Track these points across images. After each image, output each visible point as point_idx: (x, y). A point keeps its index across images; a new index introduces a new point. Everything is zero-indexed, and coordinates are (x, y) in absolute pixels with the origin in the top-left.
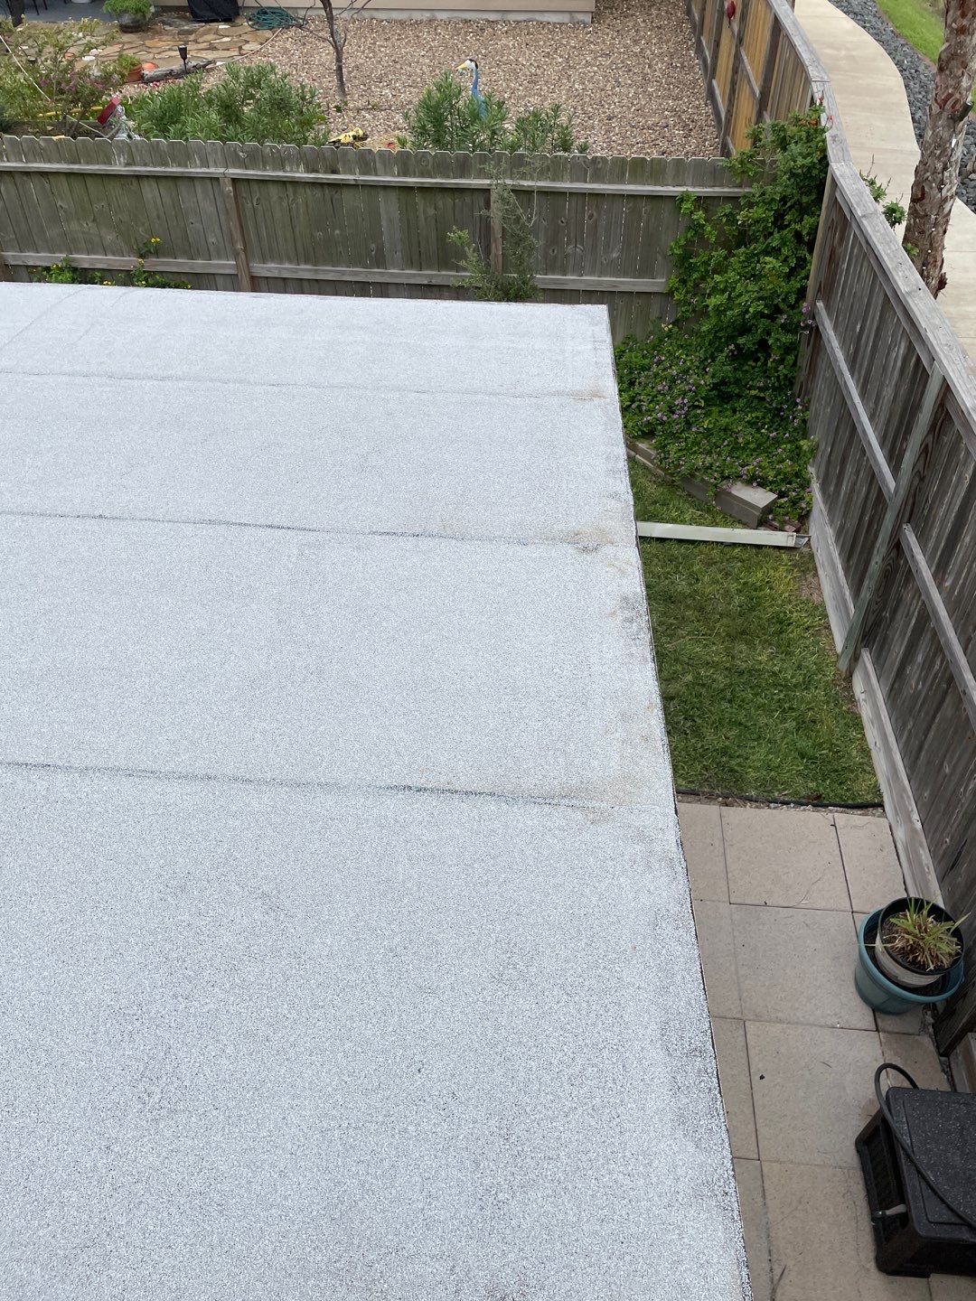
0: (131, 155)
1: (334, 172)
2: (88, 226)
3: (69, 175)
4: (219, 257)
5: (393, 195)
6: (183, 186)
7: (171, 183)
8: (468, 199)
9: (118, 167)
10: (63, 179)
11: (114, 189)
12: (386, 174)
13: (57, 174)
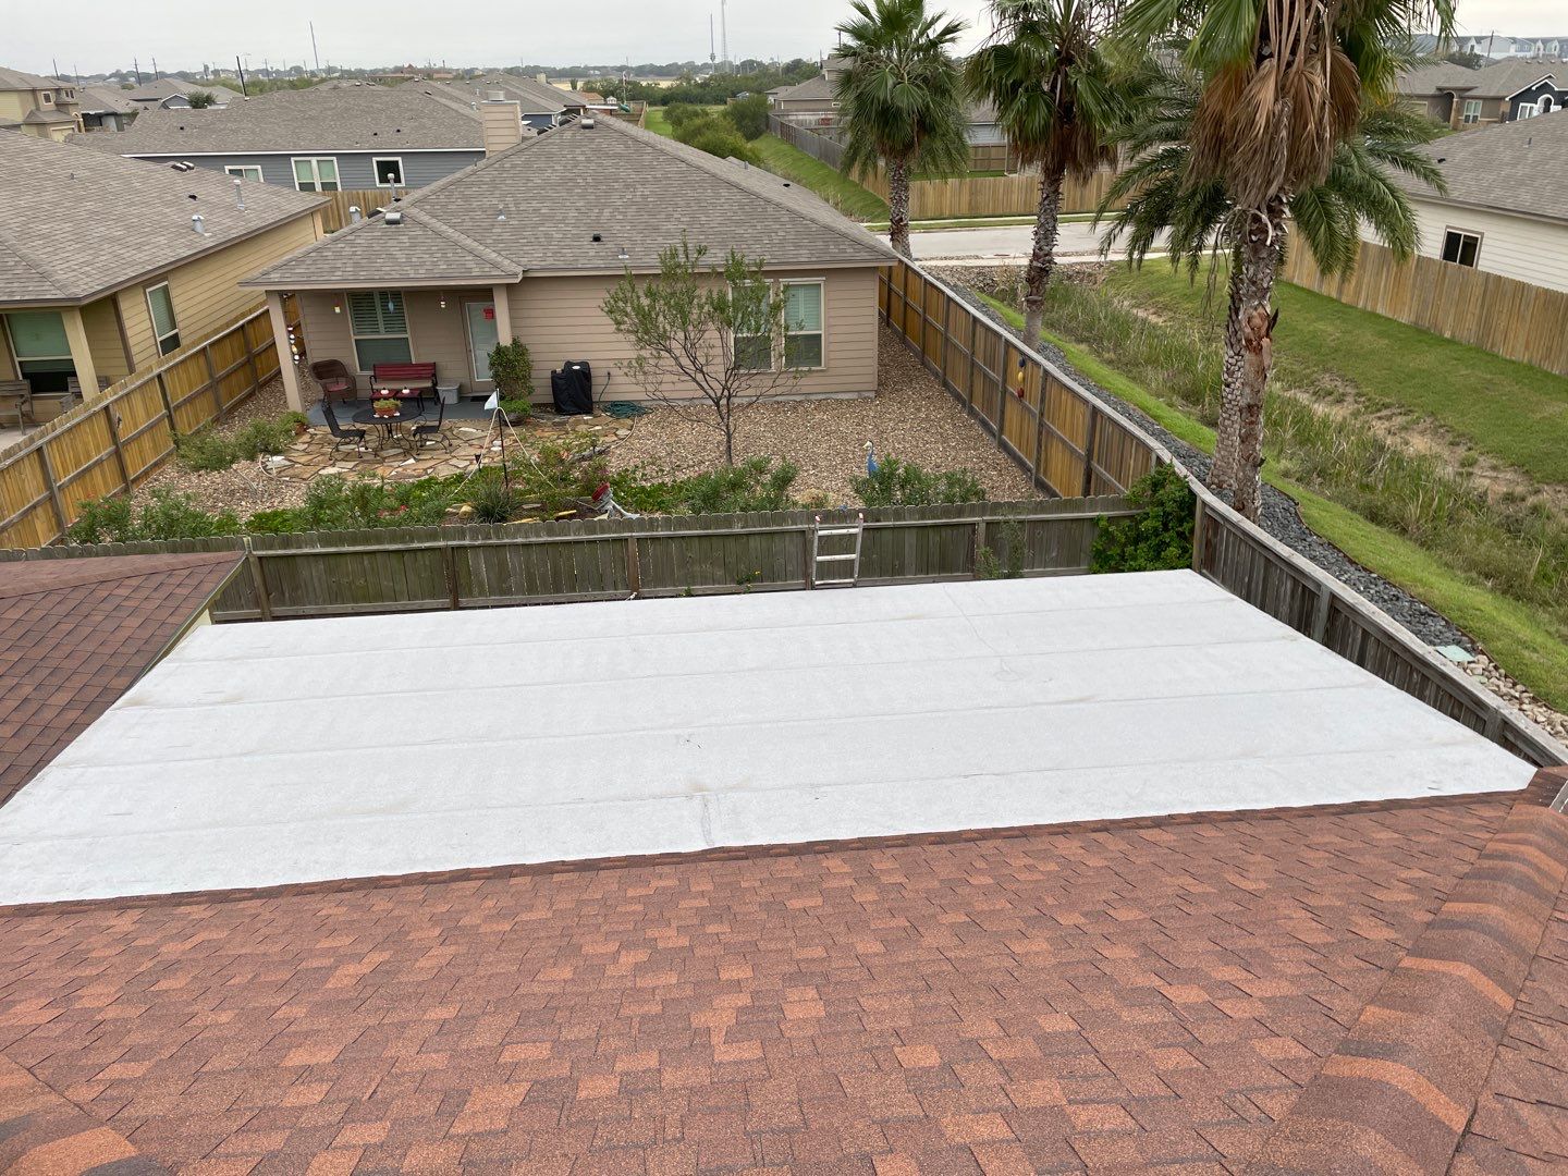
0: (746, 522)
1: (878, 521)
2: (707, 567)
3: (699, 537)
4: (793, 579)
5: (914, 531)
6: (776, 538)
7: (769, 536)
8: (961, 530)
9: (737, 530)
10: (697, 540)
11: (731, 543)
12: (911, 520)
13: (691, 537)
